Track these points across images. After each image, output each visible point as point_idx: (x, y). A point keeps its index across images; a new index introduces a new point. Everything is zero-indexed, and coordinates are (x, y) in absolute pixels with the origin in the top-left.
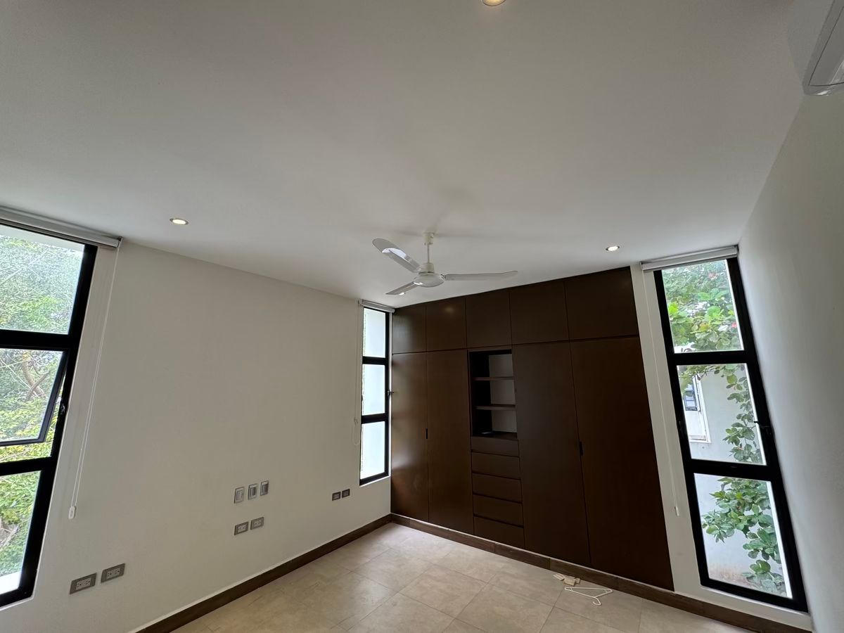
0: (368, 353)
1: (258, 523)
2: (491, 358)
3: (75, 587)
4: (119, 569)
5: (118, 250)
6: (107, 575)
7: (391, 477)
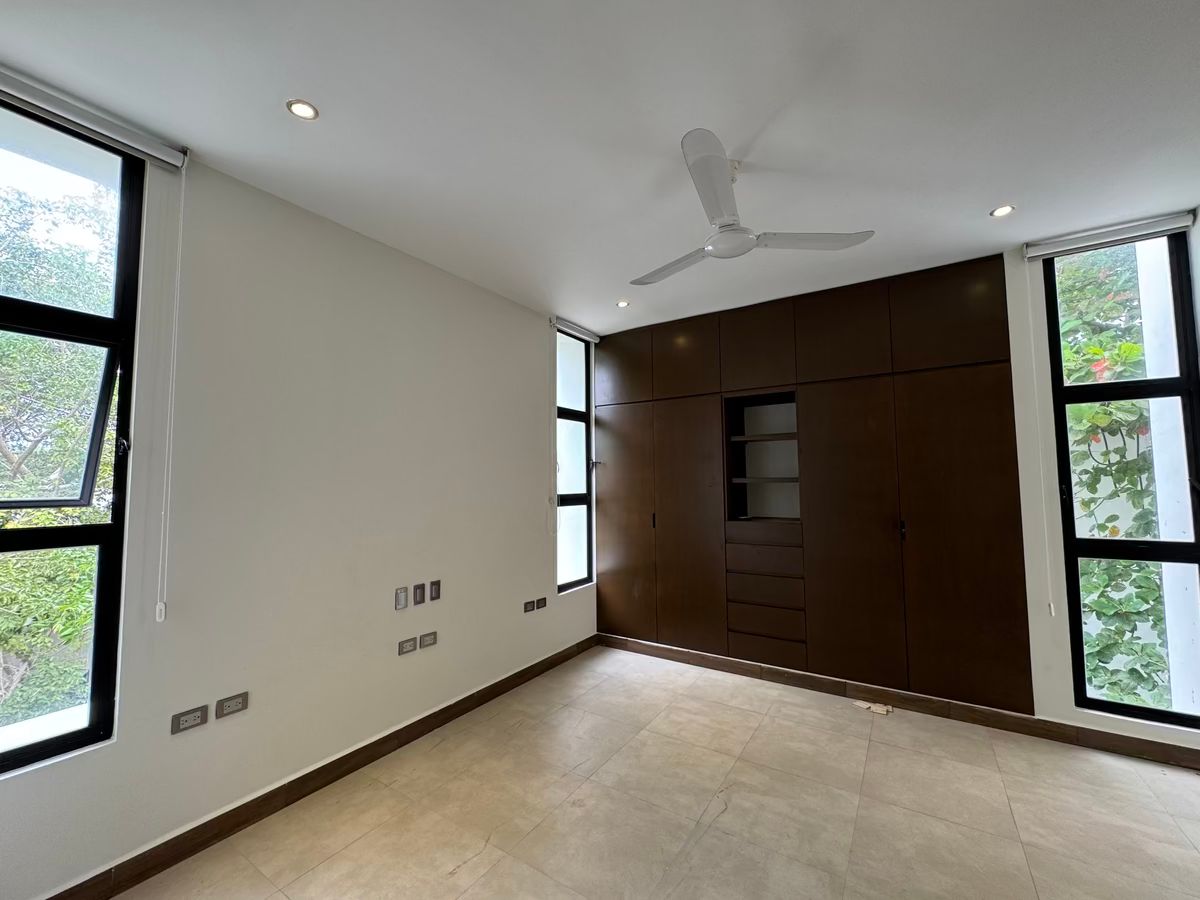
0: (563, 402)
1: (429, 639)
2: (748, 411)
3: (178, 725)
4: (240, 700)
5: (184, 172)
6: (223, 709)
7: (597, 584)
